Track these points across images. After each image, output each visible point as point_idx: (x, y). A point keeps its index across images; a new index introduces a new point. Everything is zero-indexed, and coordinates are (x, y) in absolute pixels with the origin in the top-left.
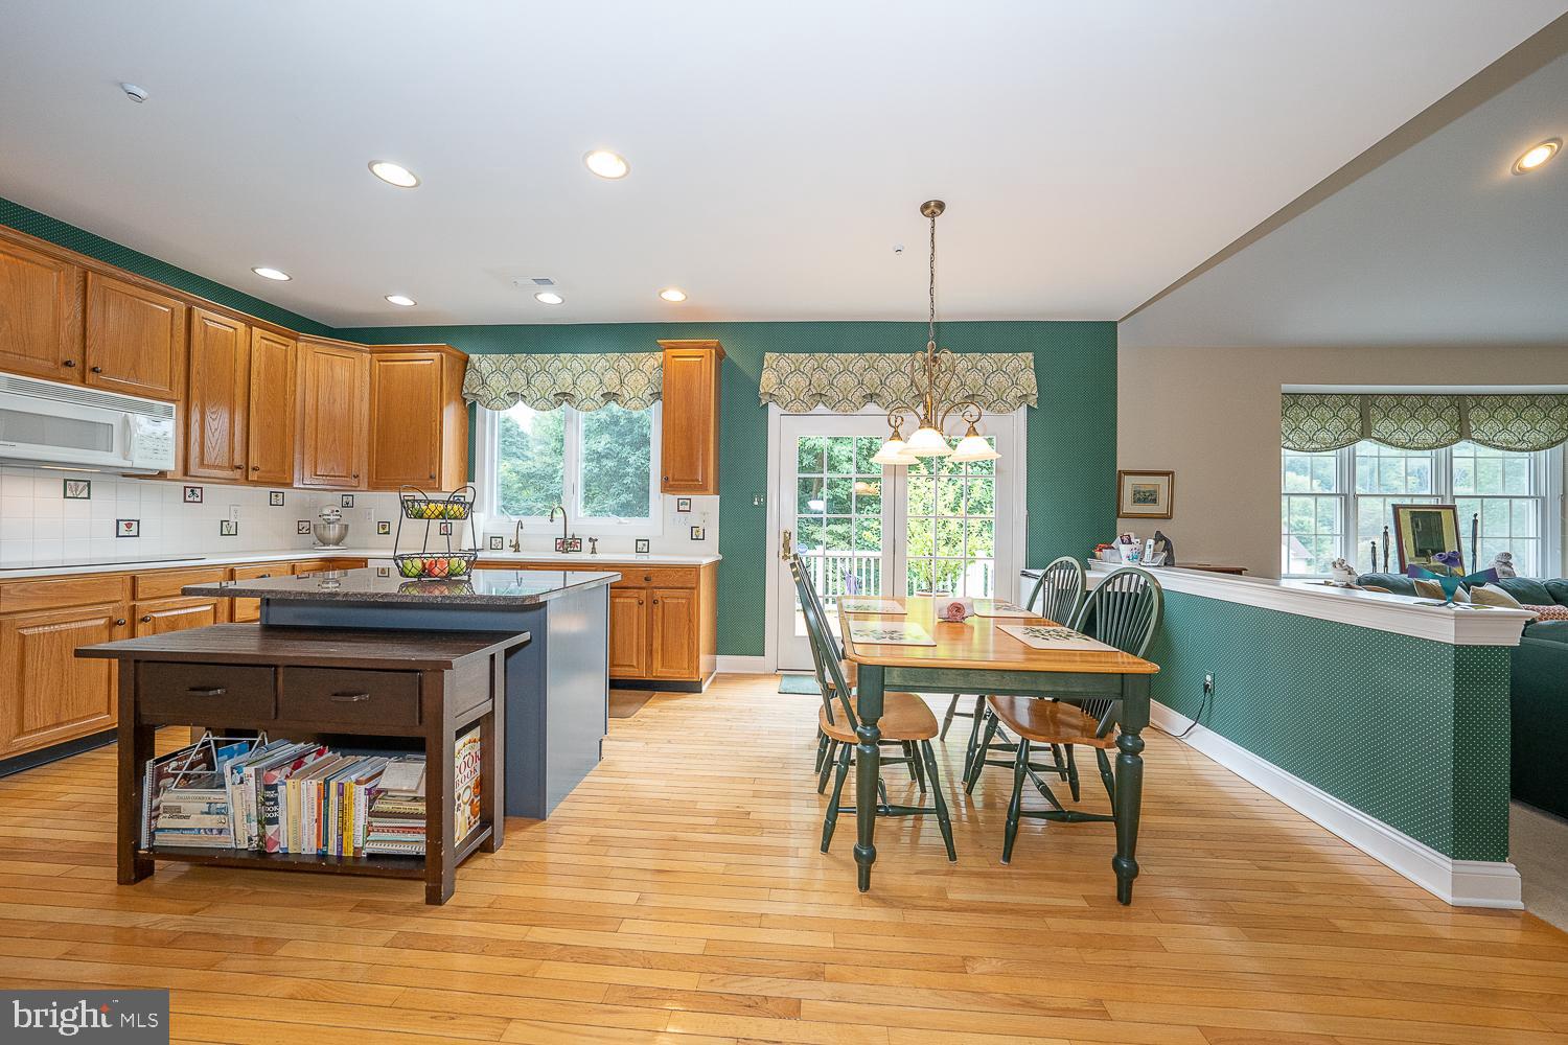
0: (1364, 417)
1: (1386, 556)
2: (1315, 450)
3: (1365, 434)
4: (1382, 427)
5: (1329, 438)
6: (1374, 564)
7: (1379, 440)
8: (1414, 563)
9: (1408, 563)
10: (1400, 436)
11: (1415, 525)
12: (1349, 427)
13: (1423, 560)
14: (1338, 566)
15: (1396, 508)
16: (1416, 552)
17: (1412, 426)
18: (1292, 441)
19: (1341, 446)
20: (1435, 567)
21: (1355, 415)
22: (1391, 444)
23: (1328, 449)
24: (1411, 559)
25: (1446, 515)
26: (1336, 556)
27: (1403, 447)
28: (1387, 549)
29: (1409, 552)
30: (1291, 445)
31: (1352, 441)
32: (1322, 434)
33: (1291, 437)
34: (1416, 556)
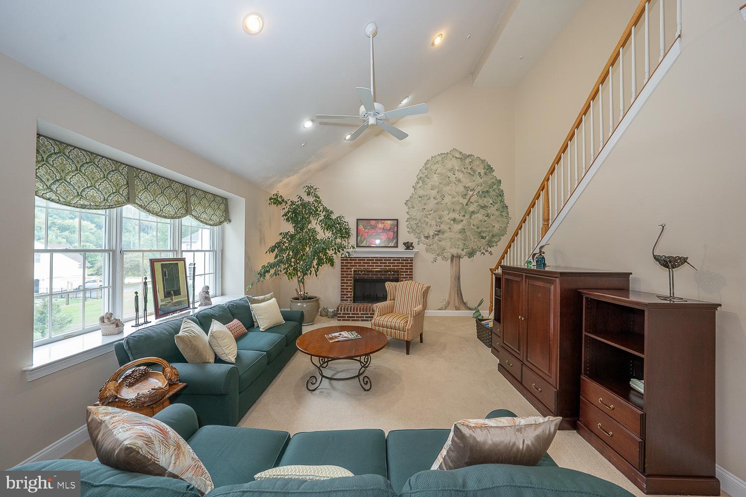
0: (130, 184)
1: (146, 301)
2: (83, 207)
3: (130, 200)
4: (144, 197)
5: (99, 198)
6: (137, 310)
7: (141, 206)
8: (164, 303)
9: (160, 303)
10: (154, 206)
11: (164, 274)
13: (169, 299)
14: (106, 321)
15: (152, 262)
16: (165, 294)
18: (56, 193)
19: (110, 207)
20: (175, 303)
21: (123, 182)
22: (149, 211)
23: (97, 207)
24: (162, 301)
25: (180, 264)
26: (104, 310)
27: (157, 214)
28: (146, 295)
29: (161, 295)
30: (54, 197)
31: (120, 204)
32: (92, 192)
33: (54, 187)
34: (166, 297)
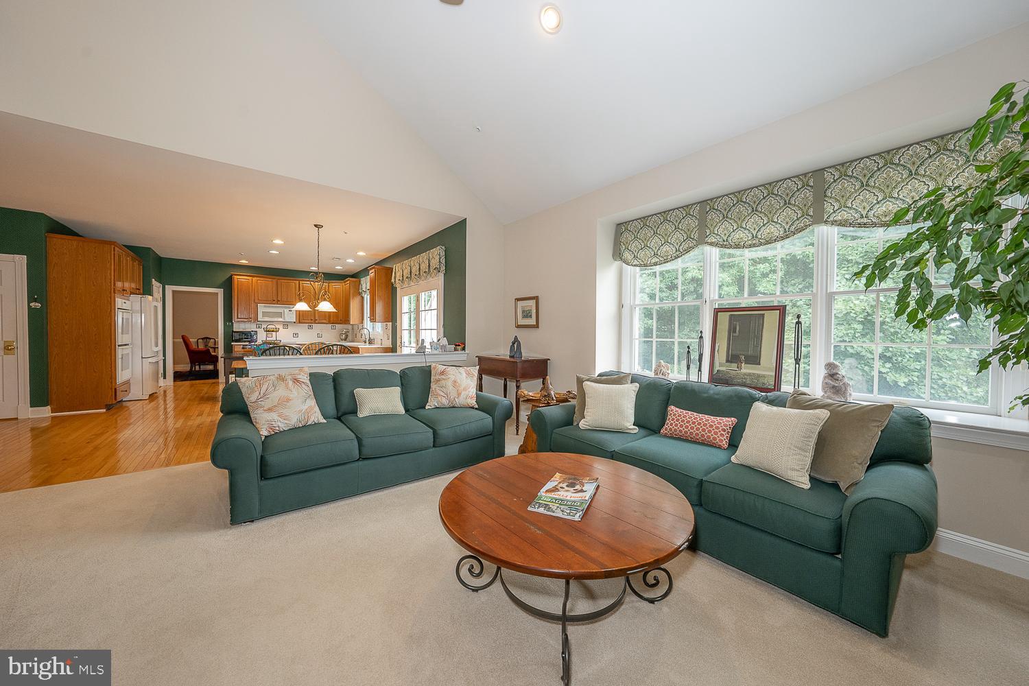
0: (703, 225)
1: (700, 361)
4: (723, 229)
6: (688, 368)
7: (713, 243)
8: (723, 369)
9: (717, 368)
10: (740, 235)
12: (689, 237)
13: (734, 366)
15: (718, 310)
16: (728, 356)
17: (752, 222)
20: (745, 374)
21: (694, 223)
24: (721, 365)
25: (771, 319)
28: (702, 353)
29: (721, 356)
32: (666, 248)
34: (727, 361)
